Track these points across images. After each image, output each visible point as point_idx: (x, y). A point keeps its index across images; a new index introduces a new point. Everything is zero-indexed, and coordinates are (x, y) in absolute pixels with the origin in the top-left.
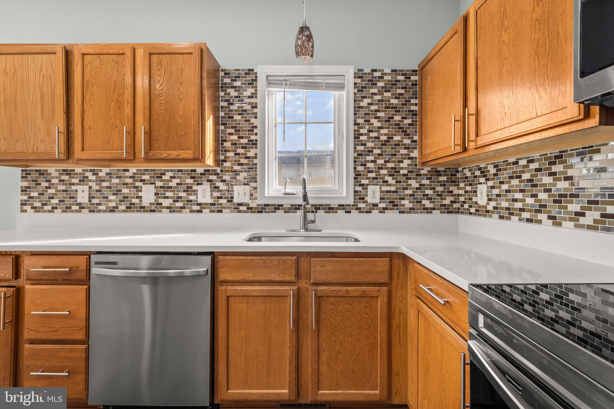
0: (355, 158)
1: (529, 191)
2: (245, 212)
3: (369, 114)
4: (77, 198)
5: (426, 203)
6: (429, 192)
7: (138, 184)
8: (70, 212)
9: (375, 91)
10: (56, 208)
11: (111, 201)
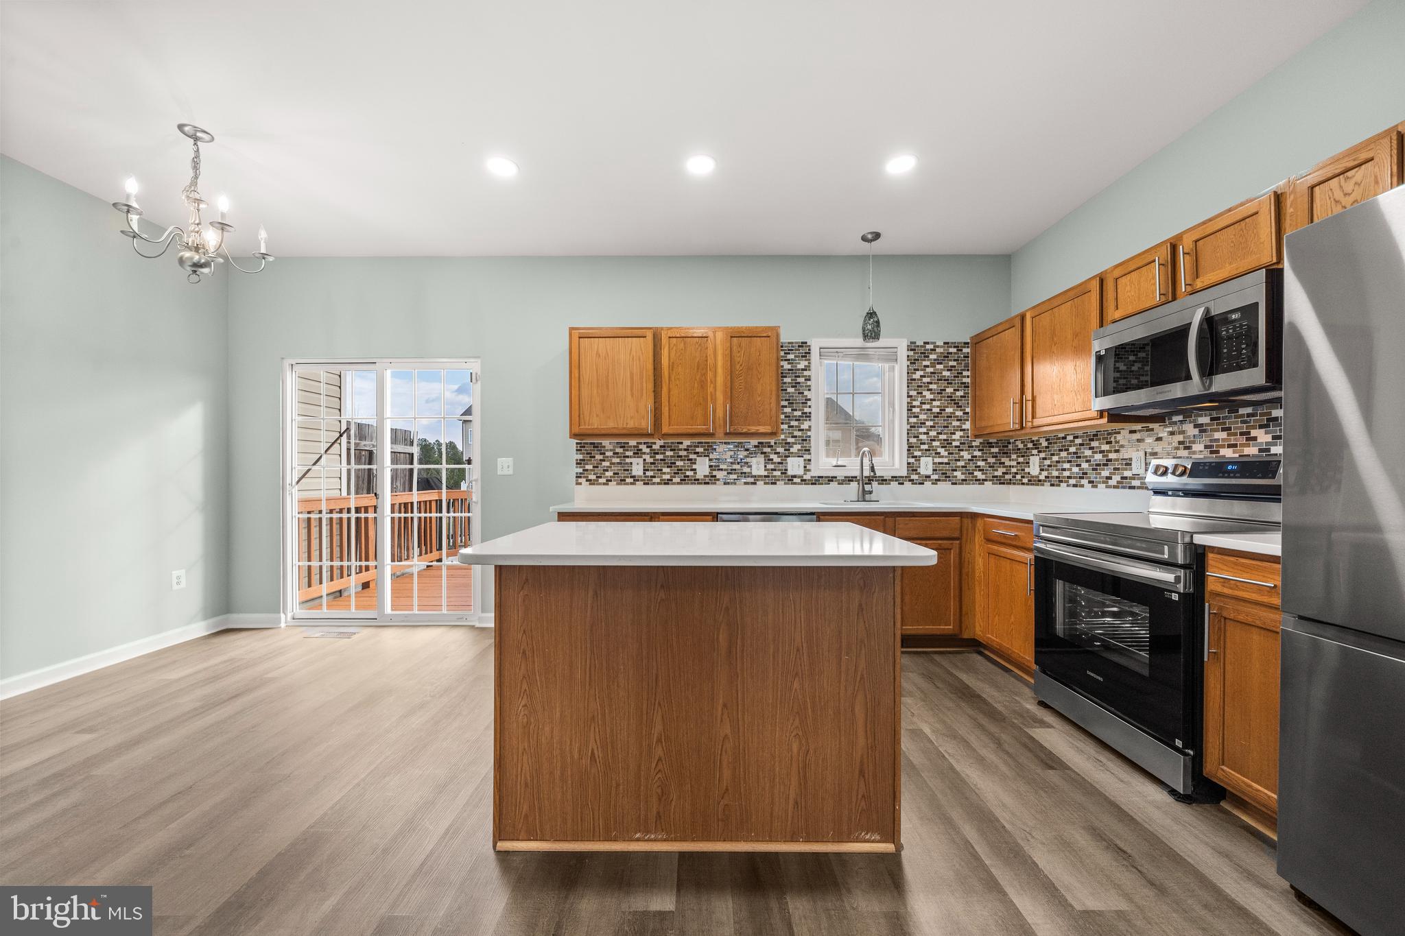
0: (908, 430)
1: (1074, 461)
2: (799, 484)
3: (921, 386)
4: (631, 470)
5: (979, 474)
6: (981, 463)
7: (692, 456)
8: (625, 484)
9: (927, 363)
10: (611, 481)
11: (665, 473)
